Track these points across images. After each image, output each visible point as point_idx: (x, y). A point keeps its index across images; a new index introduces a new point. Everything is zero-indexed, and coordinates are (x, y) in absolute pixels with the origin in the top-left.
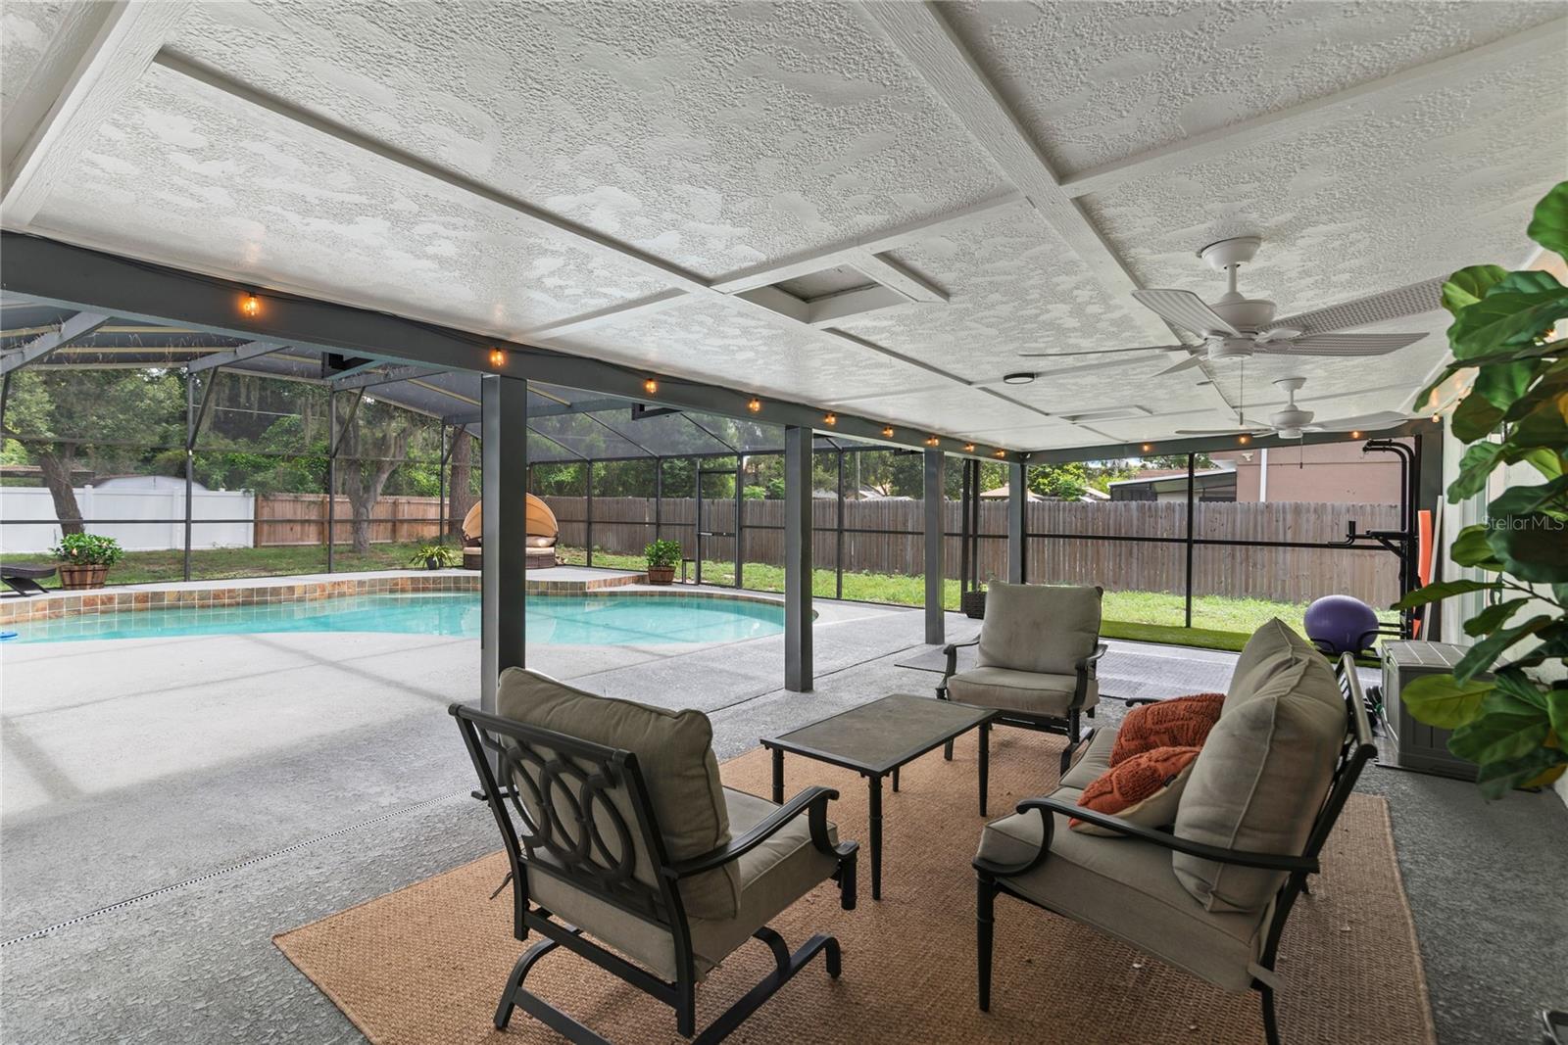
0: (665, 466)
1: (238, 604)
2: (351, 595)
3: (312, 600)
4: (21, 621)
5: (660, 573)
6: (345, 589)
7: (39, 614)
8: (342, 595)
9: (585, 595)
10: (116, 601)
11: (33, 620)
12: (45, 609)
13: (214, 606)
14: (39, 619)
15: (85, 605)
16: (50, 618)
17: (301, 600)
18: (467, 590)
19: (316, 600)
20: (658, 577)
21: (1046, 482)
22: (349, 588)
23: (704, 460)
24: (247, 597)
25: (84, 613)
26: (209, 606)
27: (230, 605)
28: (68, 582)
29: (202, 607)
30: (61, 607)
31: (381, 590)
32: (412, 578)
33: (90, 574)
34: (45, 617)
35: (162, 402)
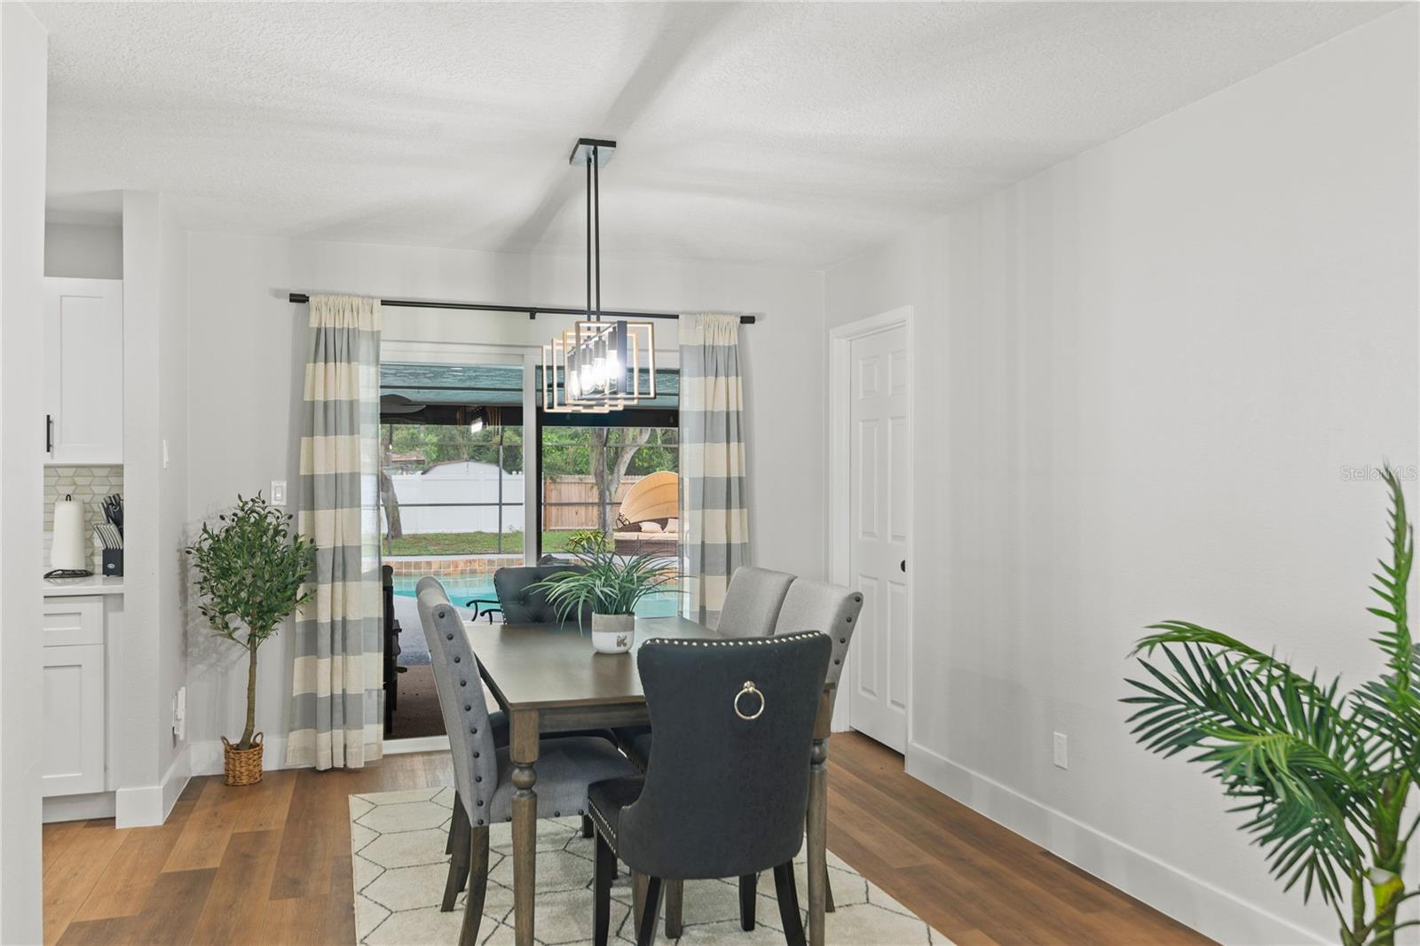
6: (476, 566)
8: (473, 572)
19: (450, 574)
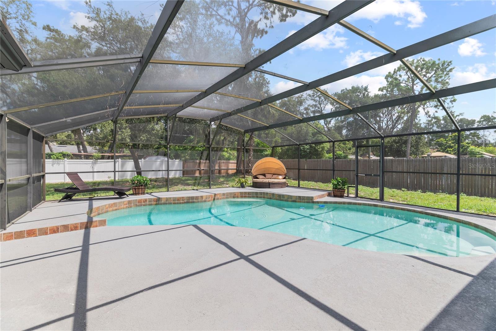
0: (302, 148)
1: (185, 203)
2: (221, 199)
3: (208, 201)
4: (120, 209)
5: (338, 192)
7: (125, 206)
8: (218, 199)
9: (313, 202)
10: (148, 201)
11: (123, 208)
12: (126, 204)
13: (178, 203)
14: (125, 208)
15: (138, 203)
16: (128, 208)
17: (205, 201)
18: (261, 197)
20: (339, 193)
21: (452, 150)
22: (220, 196)
23: (315, 145)
24: (188, 200)
25: (138, 206)
26: (176, 203)
27: (183, 203)
28: (134, 193)
29: (174, 203)
30: (131, 203)
31: (230, 197)
32: (241, 192)
33: (140, 189)
34: (127, 207)
35: (159, 131)
